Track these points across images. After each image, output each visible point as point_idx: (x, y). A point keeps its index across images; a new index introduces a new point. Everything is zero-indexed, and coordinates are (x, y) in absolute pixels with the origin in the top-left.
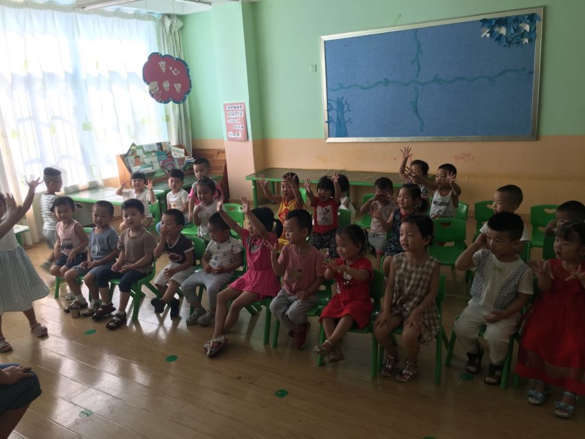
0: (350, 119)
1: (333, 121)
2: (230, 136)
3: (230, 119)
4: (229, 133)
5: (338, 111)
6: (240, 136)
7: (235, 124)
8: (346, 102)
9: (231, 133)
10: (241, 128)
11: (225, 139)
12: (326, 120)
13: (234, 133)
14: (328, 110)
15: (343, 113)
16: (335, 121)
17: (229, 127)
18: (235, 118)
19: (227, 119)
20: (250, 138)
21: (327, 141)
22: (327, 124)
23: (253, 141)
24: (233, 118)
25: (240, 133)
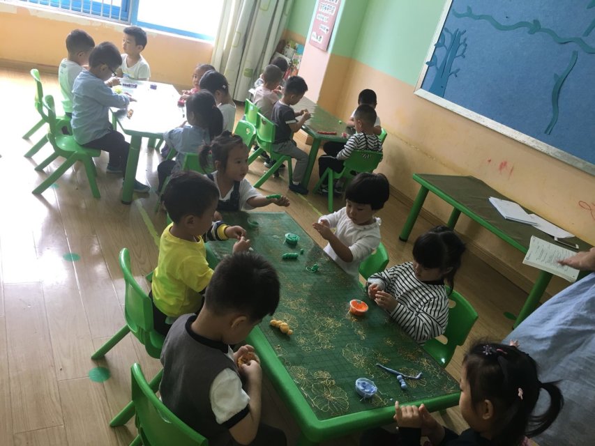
0: (458, 70)
1: (436, 64)
2: (312, 38)
4: (313, 33)
5: (448, 51)
7: (323, 23)
8: (465, 40)
9: (315, 34)
10: (326, 31)
11: (308, 40)
12: (429, 60)
13: (318, 35)
14: (437, 46)
15: (453, 57)
16: (439, 66)
18: (326, 15)
19: (318, 12)
20: (330, 50)
21: (416, 93)
22: (427, 66)
23: (332, 56)
24: (323, 13)
25: (322, 37)
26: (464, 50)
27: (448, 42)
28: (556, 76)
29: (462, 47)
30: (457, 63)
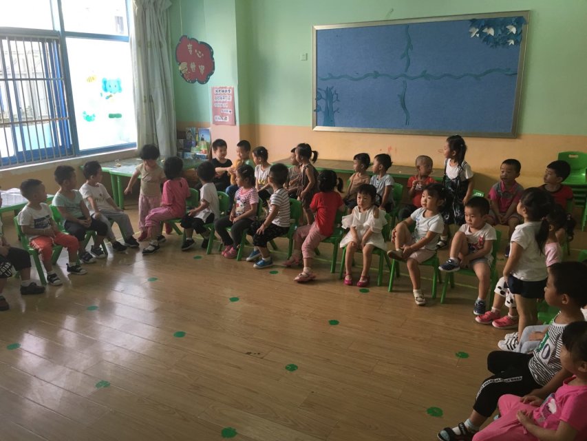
0: (338, 109)
1: (321, 110)
2: (216, 120)
3: (217, 102)
4: (216, 116)
5: (326, 100)
6: (228, 120)
7: (222, 108)
8: (335, 92)
10: (229, 113)
11: (211, 122)
12: (315, 108)
14: (317, 99)
15: (331, 102)
17: (216, 111)
18: (223, 102)
19: (214, 102)
20: (238, 123)
21: (315, 130)
22: (315, 113)
23: (240, 126)
24: (220, 102)
25: (228, 117)
26: (337, 97)
27: (324, 96)
28: (399, 95)
29: (335, 96)
30: (335, 106)
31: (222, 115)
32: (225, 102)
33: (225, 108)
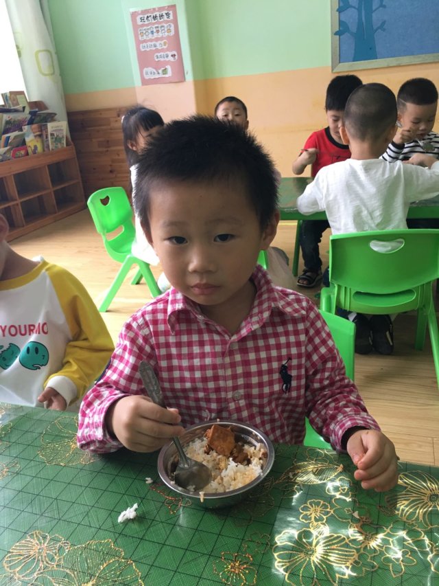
0: (384, 23)
1: (349, 29)
2: (147, 77)
3: (145, 41)
4: (145, 70)
5: (359, 9)
6: (170, 73)
7: (158, 51)
9: (150, 69)
10: (171, 59)
11: (137, 82)
12: (336, 28)
13: (157, 69)
14: (340, 11)
15: (370, 12)
16: (354, 29)
17: (145, 59)
18: (157, 39)
19: (138, 43)
20: (189, 77)
22: (337, 38)
24: (151, 40)
25: (169, 67)
30: (378, 17)
31: (157, 66)
32: (162, 39)
33: (163, 50)
